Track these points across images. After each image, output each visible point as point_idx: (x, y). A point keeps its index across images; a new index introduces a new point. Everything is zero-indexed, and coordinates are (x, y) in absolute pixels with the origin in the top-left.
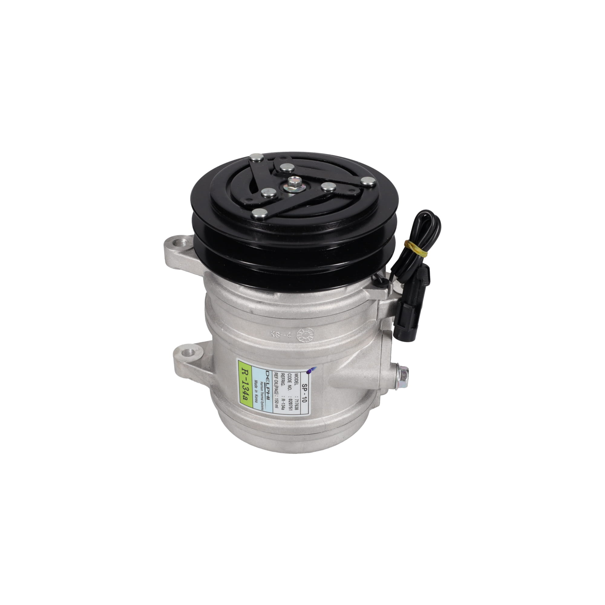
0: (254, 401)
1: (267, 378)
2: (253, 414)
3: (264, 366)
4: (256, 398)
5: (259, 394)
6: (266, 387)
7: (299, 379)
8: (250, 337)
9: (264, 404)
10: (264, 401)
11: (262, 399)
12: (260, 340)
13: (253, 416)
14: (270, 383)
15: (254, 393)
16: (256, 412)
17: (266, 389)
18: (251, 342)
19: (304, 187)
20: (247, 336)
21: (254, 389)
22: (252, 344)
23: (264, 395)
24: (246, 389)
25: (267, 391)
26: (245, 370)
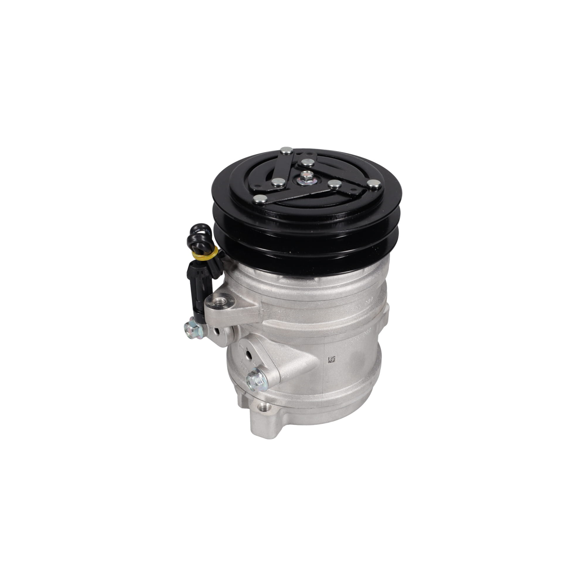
19: (315, 181)
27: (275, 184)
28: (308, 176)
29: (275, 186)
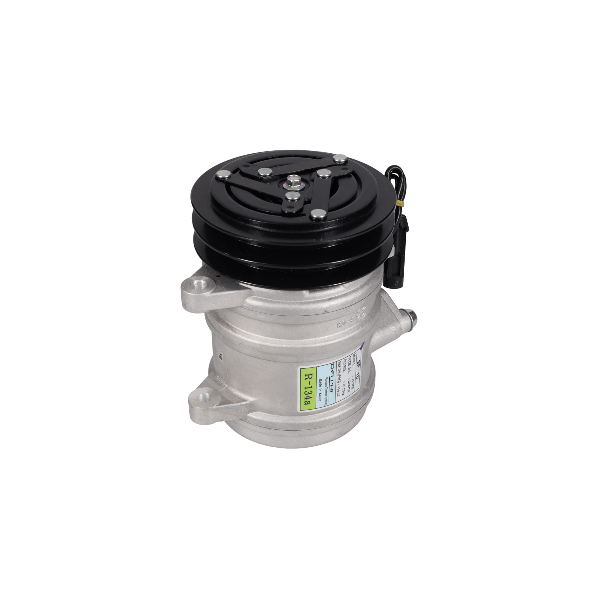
0: (318, 400)
1: (332, 371)
2: (316, 415)
3: (329, 361)
4: (320, 397)
5: (323, 392)
6: (330, 380)
7: (356, 358)
8: (317, 339)
9: (327, 399)
10: (328, 396)
11: (326, 395)
12: (328, 336)
13: (317, 415)
14: (335, 375)
15: (318, 392)
16: (319, 411)
17: (331, 382)
18: (322, 342)
20: (313, 339)
21: (318, 388)
22: (323, 344)
23: (328, 390)
24: (309, 393)
25: (331, 384)
26: (309, 375)
27: (321, 175)
28: (295, 181)
29: (321, 178)
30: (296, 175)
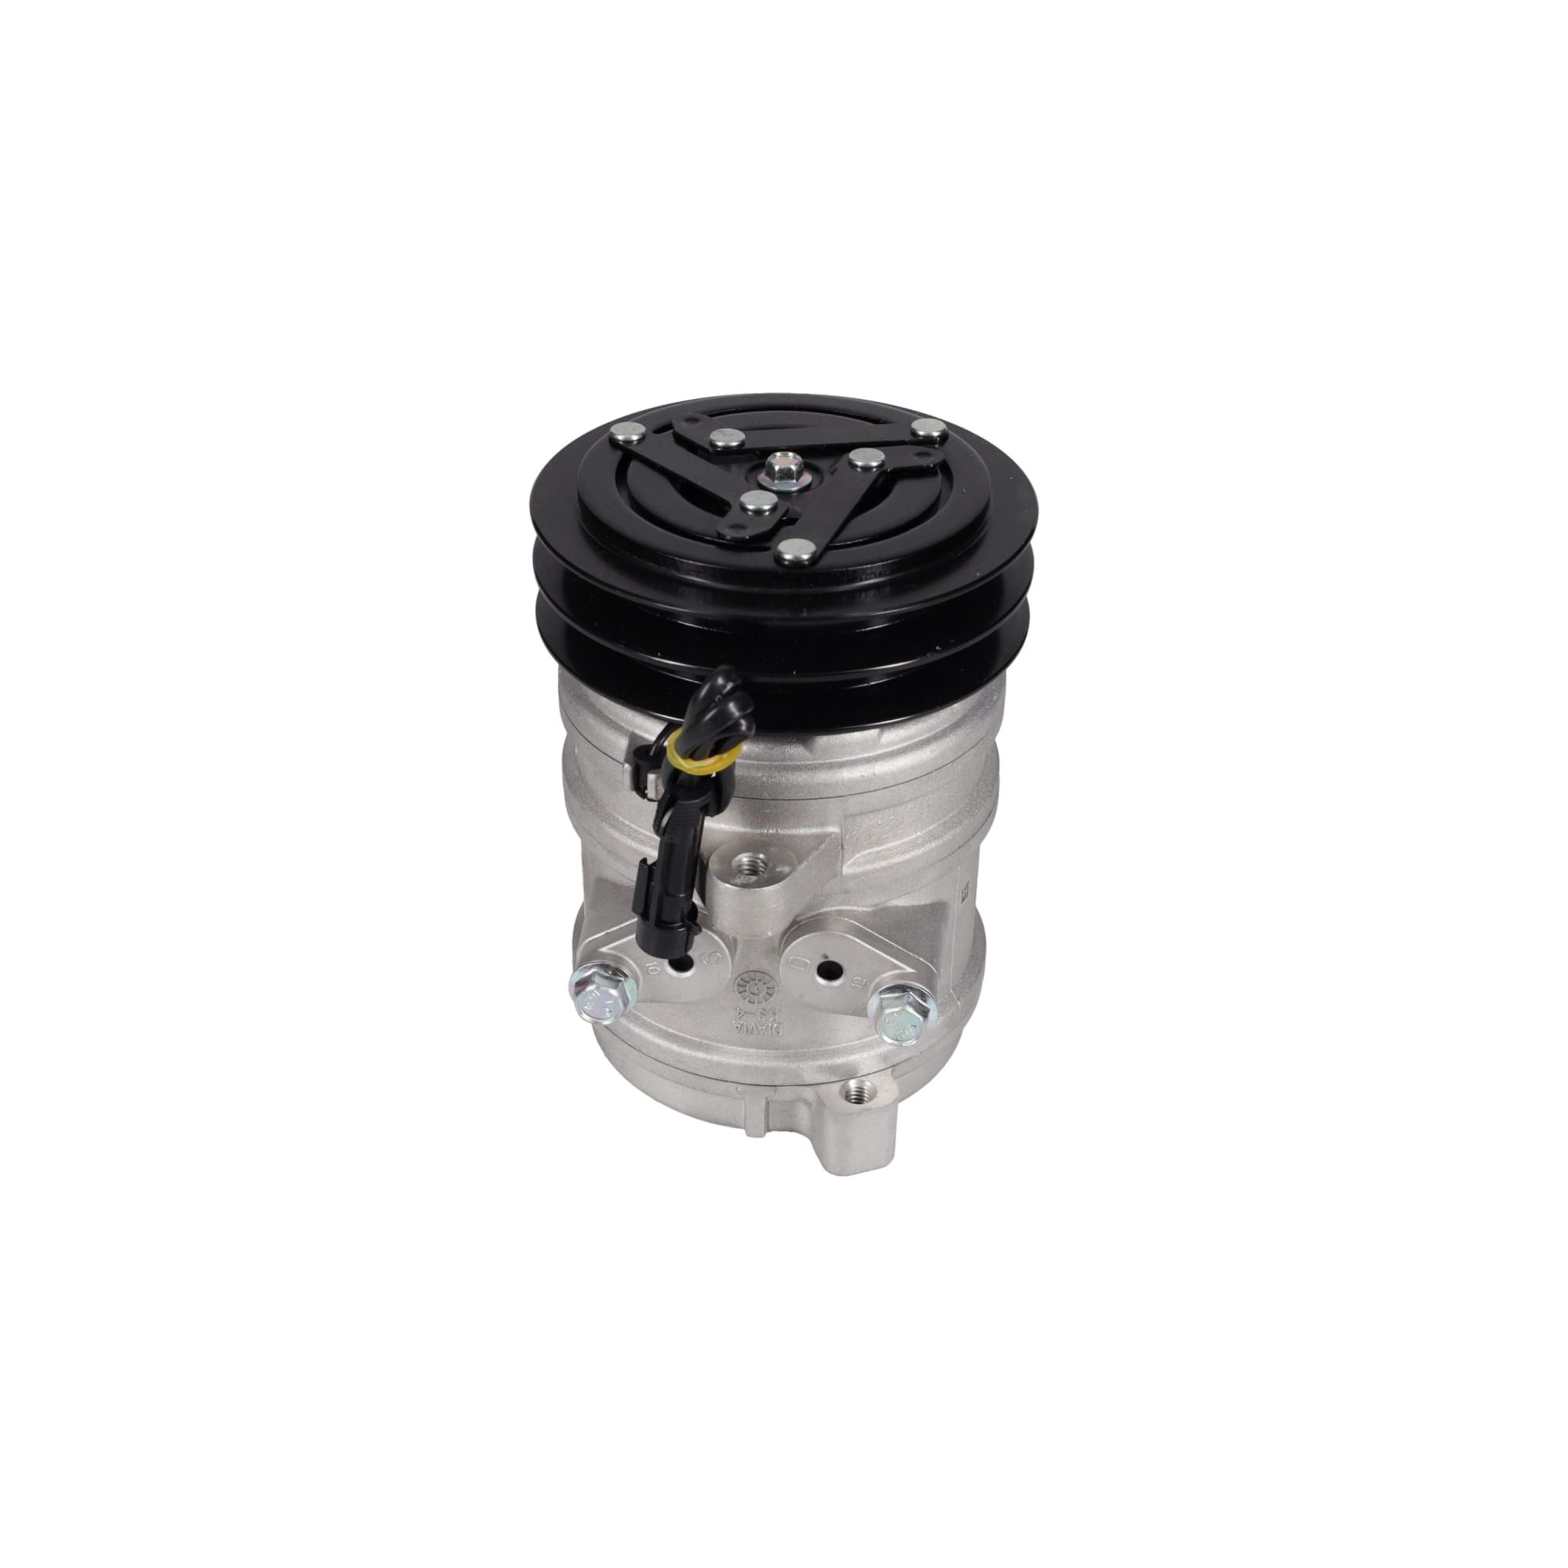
30: (791, 454)
